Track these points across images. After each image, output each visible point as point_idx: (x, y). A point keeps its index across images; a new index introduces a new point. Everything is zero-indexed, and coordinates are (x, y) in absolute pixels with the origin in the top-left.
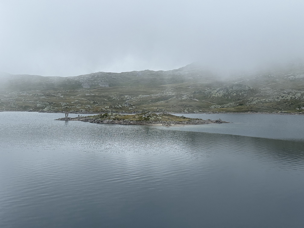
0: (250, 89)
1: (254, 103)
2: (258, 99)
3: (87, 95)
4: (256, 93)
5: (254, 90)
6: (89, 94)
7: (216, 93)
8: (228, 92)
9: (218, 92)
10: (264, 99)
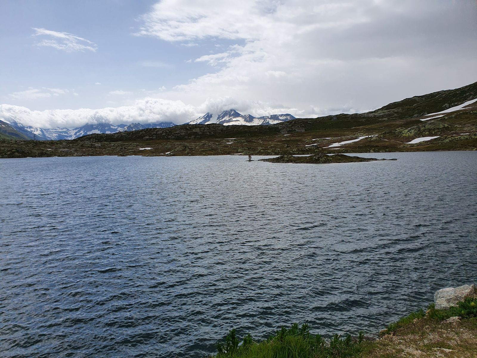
0: (445, 127)
1: (447, 141)
2: (452, 136)
3: (283, 139)
4: (451, 131)
5: (449, 128)
6: (285, 139)
7: (407, 132)
8: (419, 131)
9: (409, 131)
10: (459, 137)
